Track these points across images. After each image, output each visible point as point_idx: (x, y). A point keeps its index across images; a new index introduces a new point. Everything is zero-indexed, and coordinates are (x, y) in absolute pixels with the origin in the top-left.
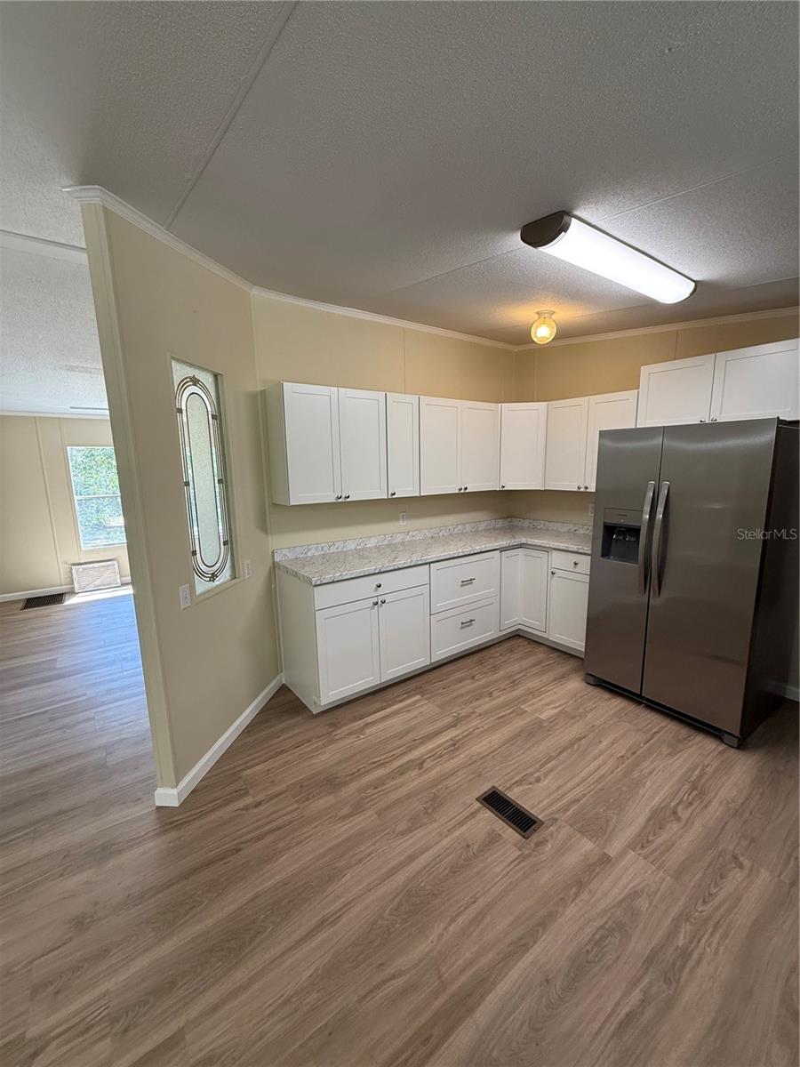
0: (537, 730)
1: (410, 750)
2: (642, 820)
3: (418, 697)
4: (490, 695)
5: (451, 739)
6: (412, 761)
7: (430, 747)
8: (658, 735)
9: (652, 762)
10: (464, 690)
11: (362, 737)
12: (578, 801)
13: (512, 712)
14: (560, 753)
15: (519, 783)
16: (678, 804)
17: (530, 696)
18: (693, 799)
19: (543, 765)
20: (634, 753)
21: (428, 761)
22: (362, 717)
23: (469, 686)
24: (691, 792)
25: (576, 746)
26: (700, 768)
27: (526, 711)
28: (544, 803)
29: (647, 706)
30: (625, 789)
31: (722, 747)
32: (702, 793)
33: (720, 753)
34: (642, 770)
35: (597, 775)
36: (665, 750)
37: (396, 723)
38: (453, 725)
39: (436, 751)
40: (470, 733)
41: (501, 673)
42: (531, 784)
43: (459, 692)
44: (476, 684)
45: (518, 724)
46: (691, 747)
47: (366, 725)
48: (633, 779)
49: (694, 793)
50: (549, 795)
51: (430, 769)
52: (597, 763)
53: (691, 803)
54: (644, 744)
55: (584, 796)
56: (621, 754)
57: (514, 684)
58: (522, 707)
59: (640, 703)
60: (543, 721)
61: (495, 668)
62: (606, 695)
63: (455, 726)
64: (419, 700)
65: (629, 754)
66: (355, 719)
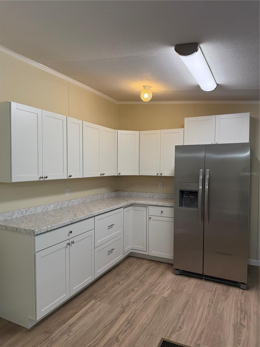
0: (166, 303)
1: (106, 333)
2: (232, 332)
3: (94, 301)
4: (133, 290)
5: (126, 320)
6: (111, 339)
7: (116, 328)
8: (217, 291)
9: (221, 304)
10: (118, 291)
11: (71, 334)
12: (203, 332)
13: (149, 297)
14: (183, 311)
15: (173, 332)
16: (241, 320)
17: (153, 287)
18: (244, 315)
19: (179, 320)
20: (212, 302)
21: (120, 336)
22: (64, 322)
23: (119, 288)
24: (242, 313)
25: (187, 306)
26: (239, 302)
27: (156, 295)
28: (189, 339)
29: (205, 280)
30: (218, 320)
31: (241, 290)
32: (246, 313)
33: (242, 293)
34: (220, 309)
35: (204, 318)
36: (223, 298)
37: (89, 320)
38: (123, 312)
39: (121, 329)
40: (134, 314)
41: (132, 278)
42: (178, 331)
43: (115, 293)
44: (123, 286)
45: (156, 302)
46: (231, 293)
47: (70, 326)
48: (219, 314)
49: (243, 313)
50: (190, 334)
51: (124, 340)
52: (201, 311)
53: (244, 318)
54: (214, 296)
55: (204, 329)
56: (208, 305)
57: (142, 282)
58: (153, 293)
59: (202, 279)
60: (166, 298)
61: (128, 276)
62: (187, 279)
63: (124, 312)
64: (95, 303)
65: (211, 304)
66: (60, 325)
